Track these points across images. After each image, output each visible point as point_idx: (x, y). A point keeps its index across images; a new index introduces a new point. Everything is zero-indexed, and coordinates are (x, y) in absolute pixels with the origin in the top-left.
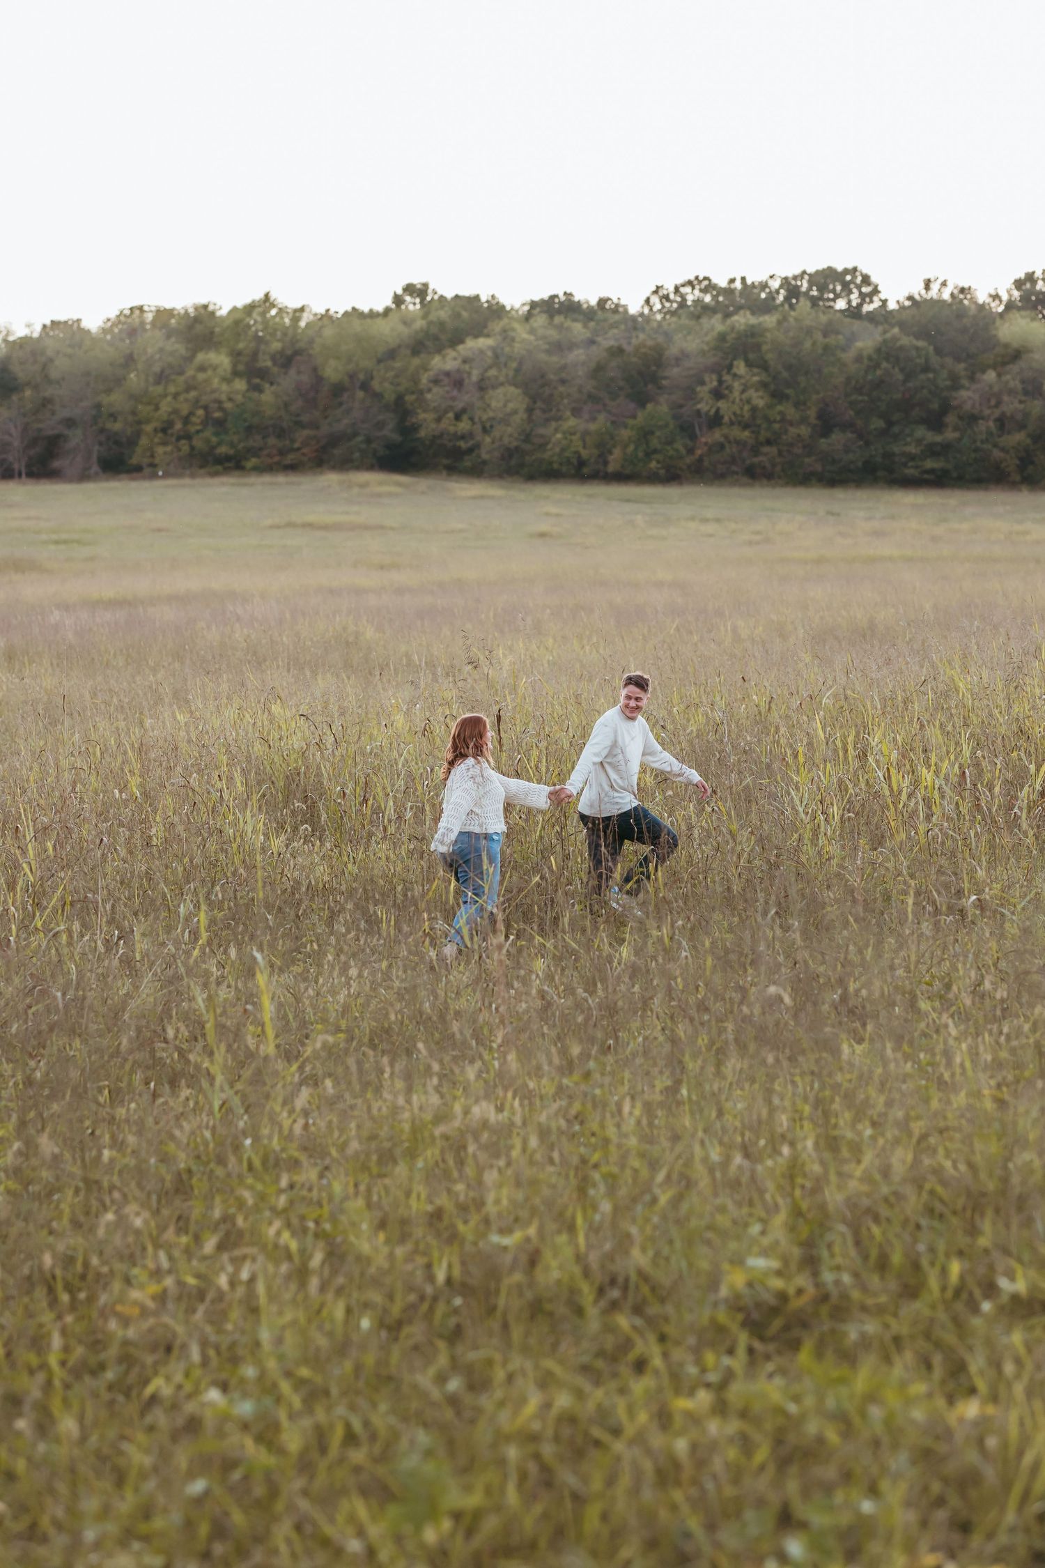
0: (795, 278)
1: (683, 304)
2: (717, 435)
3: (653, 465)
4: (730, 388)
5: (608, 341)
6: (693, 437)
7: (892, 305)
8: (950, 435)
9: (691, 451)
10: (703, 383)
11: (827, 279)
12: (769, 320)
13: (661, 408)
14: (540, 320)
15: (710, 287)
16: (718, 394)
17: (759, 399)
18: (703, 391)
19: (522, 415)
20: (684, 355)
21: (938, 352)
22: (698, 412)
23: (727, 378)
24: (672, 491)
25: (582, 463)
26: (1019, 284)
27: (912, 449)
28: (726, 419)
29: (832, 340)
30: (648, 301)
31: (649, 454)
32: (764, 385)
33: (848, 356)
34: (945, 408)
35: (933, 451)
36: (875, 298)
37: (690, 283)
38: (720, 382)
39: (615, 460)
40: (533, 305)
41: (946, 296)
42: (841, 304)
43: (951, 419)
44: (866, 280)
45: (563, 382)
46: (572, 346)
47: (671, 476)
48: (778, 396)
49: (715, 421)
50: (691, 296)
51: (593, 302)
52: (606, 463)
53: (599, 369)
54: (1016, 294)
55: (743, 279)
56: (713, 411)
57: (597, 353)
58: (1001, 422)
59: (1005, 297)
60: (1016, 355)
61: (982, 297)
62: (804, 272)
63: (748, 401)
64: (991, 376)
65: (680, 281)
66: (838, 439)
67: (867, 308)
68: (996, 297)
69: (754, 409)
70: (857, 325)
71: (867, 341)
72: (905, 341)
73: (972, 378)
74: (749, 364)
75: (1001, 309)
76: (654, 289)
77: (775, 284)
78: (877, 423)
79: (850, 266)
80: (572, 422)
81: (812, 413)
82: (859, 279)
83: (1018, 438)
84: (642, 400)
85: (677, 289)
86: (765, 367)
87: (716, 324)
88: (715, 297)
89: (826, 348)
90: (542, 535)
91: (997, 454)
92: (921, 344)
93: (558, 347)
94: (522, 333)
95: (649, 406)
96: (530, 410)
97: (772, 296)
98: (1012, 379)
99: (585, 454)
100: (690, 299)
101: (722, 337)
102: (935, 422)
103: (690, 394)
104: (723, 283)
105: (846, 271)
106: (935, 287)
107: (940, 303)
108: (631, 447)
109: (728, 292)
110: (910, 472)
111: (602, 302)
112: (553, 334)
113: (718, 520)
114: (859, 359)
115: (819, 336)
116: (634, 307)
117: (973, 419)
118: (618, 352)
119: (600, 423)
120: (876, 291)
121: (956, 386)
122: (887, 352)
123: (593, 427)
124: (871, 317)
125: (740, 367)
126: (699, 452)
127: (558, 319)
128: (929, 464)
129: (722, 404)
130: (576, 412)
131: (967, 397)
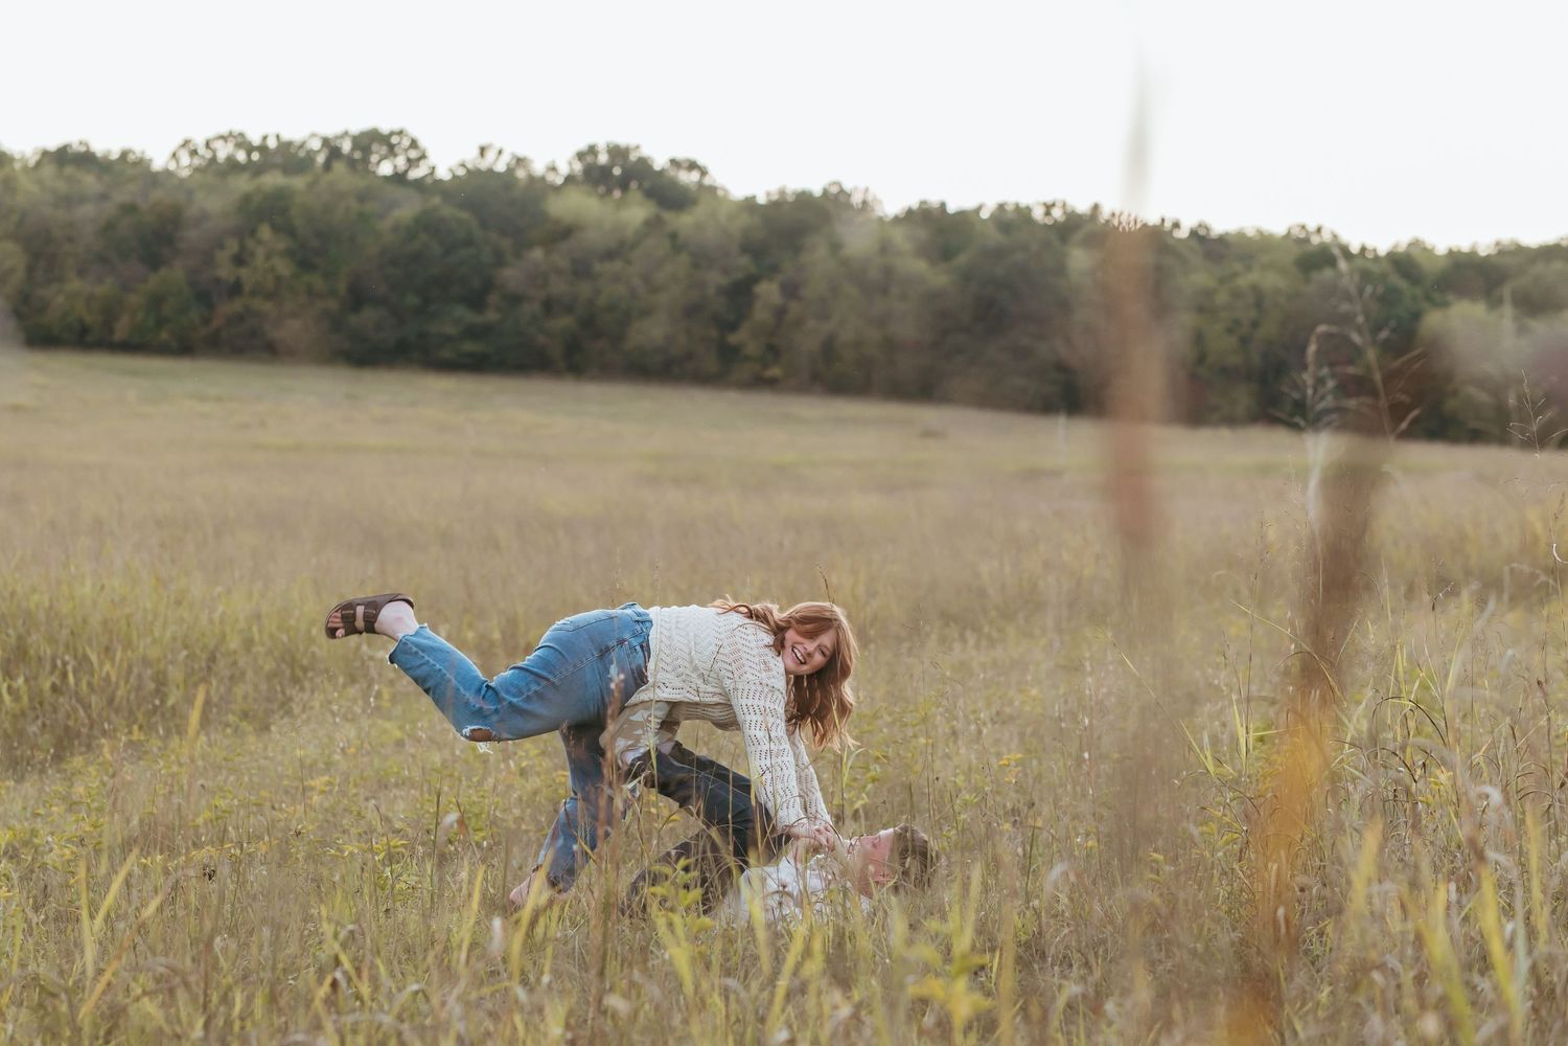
0: (337, 137)
1: (214, 159)
2: (237, 306)
3: (164, 335)
4: (252, 254)
5: (121, 197)
6: (211, 306)
7: (443, 174)
8: (491, 316)
9: (206, 321)
10: (222, 247)
11: (370, 141)
12: (298, 183)
13: (175, 274)
14: (49, 171)
15: (242, 142)
16: (239, 260)
17: (284, 268)
18: (223, 257)
19: (19, 276)
20: (204, 216)
21: (484, 224)
22: (217, 281)
23: (250, 244)
24: (184, 365)
25: (84, 331)
26: (581, 156)
27: (450, 330)
28: (247, 288)
29: (370, 207)
30: (174, 155)
31: (160, 323)
32: (289, 253)
33: (384, 225)
34: (488, 286)
35: (472, 332)
36: (422, 162)
37: (223, 138)
38: (243, 247)
39: (122, 330)
40: (45, 153)
41: (501, 167)
42: (386, 169)
43: (493, 298)
44: (414, 144)
45: (70, 239)
46: (83, 200)
47: (184, 347)
48: (305, 265)
49: (235, 289)
50: (223, 151)
51: (115, 156)
52: (111, 331)
53: (109, 227)
54: (578, 167)
55: (278, 136)
56: (232, 279)
57: (109, 209)
58: (549, 306)
59: (564, 170)
60: (565, 232)
61: (539, 168)
62: (346, 133)
63: (273, 269)
64: (537, 254)
65: (211, 134)
66: (368, 316)
67: (415, 174)
68: (553, 169)
69: (278, 279)
70: (399, 193)
71: (407, 210)
72: (448, 211)
73: (518, 255)
74: (276, 229)
75: (559, 181)
76: (181, 142)
77: (316, 145)
78: (412, 300)
79: (396, 127)
80: (75, 284)
81: (342, 286)
82: (406, 143)
83: (564, 322)
84: (154, 262)
85: (208, 145)
86: (291, 232)
87: (242, 184)
88: (249, 154)
89: (362, 216)
90: (16, 409)
91: (541, 339)
92: (464, 215)
93: (68, 201)
94: (26, 185)
95: (163, 272)
96: (30, 270)
97: (311, 155)
98: (561, 260)
99: (89, 319)
100: (222, 155)
101: (247, 199)
102: (476, 302)
103: (208, 259)
104: (256, 140)
105: (392, 133)
106: (491, 155)
107: (490, 172)
108: (140, 316)
109: (263, 149)
110: (447, 354)
111: (124, 155)
112: (62, 186)
113: (219, 399)
114: (396, 229)
115: (354, 205)
116: (159, 161)
117: (515, 300)
118: (129, 209)
119: (105, 288)
120: (423, 157)
121: (499, 260)
122: (427, 224)
123: (99, 290)
124: (419, 184)
125: (265, 232)
126: (216, 323)
127: (69, 170)
128: (469, 346)
129: (244, 272)
130: (81, 273)
131: (512, 276)
